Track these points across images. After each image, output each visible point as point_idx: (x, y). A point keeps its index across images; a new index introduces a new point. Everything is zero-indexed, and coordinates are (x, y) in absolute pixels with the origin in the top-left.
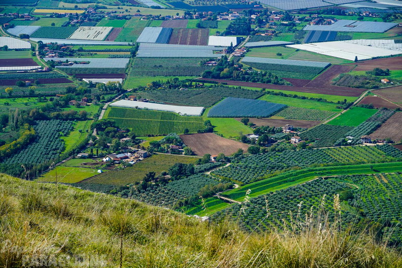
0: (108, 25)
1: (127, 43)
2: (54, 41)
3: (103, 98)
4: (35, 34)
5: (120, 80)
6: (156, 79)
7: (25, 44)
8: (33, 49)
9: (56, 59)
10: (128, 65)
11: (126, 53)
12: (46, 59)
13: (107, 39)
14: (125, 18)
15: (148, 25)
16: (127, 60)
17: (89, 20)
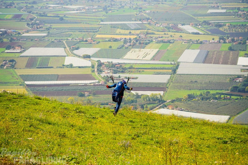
0: (155, 48)
1: (169, 63)
2: (110, 60)
3: (147, 108)
4: (95, 55)
5: (162, 93)
6: (191, 92)
7: (87, 63)
8: (93, 67)
10: (169, 80)
11: (168, 71)
12: (103, 74)
13: (153, 59)
14: (169, 42)
15: (188, 48)
16: (168, 77)
17: (140, 43)
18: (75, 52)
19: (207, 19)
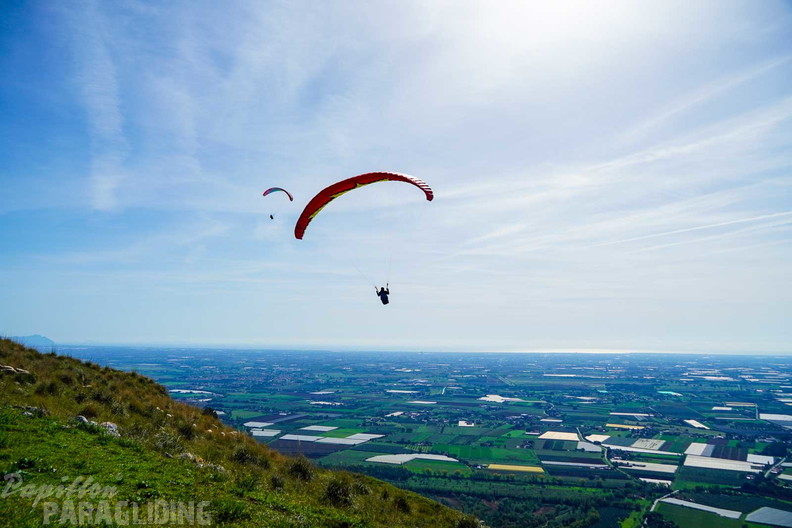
0: (661, 439)
1: (676, 454)
2: (619, 448)
3: (654, 495)
4: (605, 442)
5: (669, 483)
6: (699, 485)
7: (598, 449)
8: (603, 452)
9: (619, 461)
10: (676, 471)
11: (675, 462)
12: (612, 460)
13: (660, 450)
14: (675, 434)
15: (695, 442)
16: (676, 467)
17: (648, 434)
18: (587, 438)
19: (712, 415)
